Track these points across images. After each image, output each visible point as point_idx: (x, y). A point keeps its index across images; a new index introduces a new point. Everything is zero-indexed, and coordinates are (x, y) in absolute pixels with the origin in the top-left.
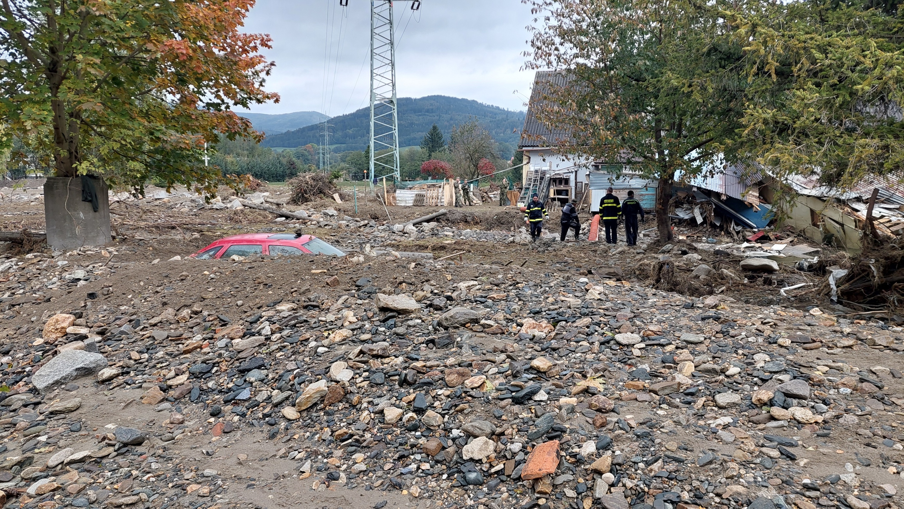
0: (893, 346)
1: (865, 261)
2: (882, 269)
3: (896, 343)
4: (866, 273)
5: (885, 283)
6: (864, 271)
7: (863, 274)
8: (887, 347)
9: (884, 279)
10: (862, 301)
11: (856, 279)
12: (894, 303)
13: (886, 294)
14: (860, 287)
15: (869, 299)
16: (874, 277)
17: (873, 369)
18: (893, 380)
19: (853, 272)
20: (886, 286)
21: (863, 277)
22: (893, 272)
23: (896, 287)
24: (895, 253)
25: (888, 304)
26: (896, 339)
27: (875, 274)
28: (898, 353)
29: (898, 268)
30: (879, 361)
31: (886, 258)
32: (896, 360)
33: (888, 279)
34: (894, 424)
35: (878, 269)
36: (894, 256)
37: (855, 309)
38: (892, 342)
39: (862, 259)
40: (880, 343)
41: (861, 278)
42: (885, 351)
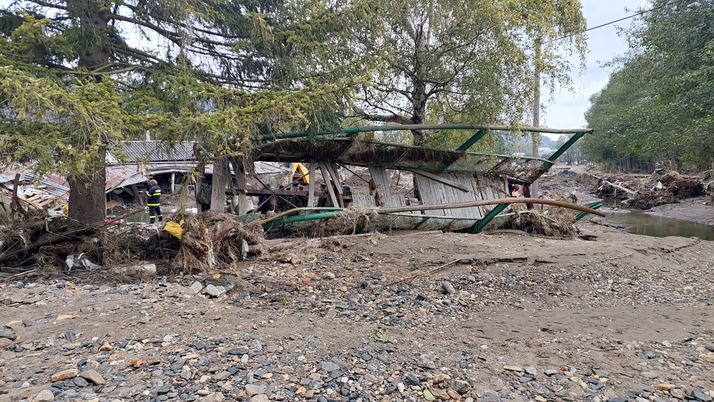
0: (26, 300)
1: (15, 232)
2: (29, 237)
3: (29, 298)
4: (18, 242)
5: (33, 248)
6: (15, 241)
7: (15, 243)
8: (22, 303)
9: (32, 245)
10: (17, 265)
11: (9, 248)
12: (42, 262)
13: (35, 256)
14: (14, 253)
15: (22, 263)
16: (24, 244)
17: (8, 325)
18: (24, 329)
19: (7, 243)
20: (35, 250)
21: (15, 246)
22: (38, 238)
23: (42, 249)
24: (38, 223)
25: (37, 264)
26: (30, 294)
27: (25, 242)
28: (30, 306)
29: (42, 235)
30: (14, 316)
31: (32, 228)
32: (28, 312)
33: (36, 244)
34: (23, 367)
35: (27, 237)
36: (37, 226)
37: (12, 273)
38: (26, 297)
39: (13, 231)
40: (15, 301)
41: (14, 246)
42: (20, 306)
